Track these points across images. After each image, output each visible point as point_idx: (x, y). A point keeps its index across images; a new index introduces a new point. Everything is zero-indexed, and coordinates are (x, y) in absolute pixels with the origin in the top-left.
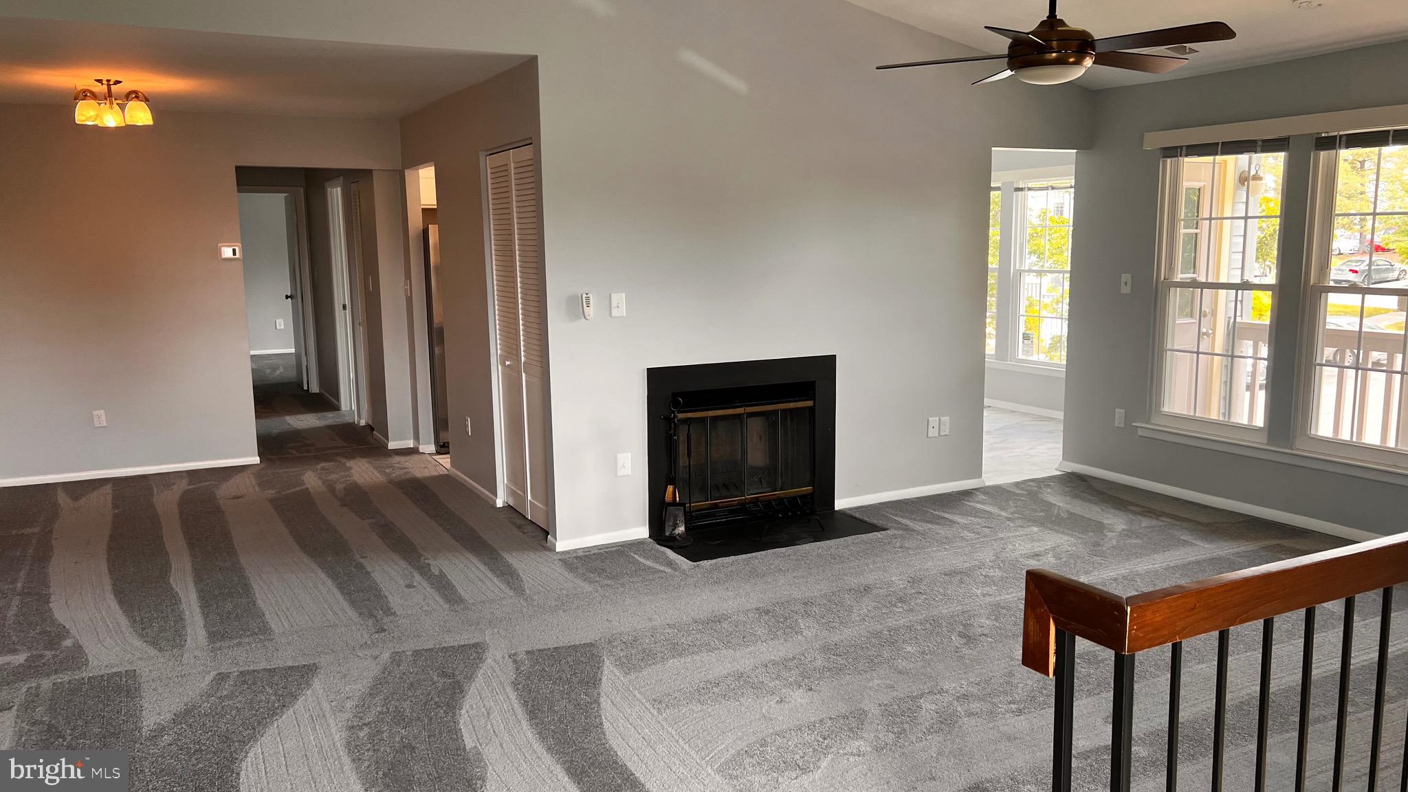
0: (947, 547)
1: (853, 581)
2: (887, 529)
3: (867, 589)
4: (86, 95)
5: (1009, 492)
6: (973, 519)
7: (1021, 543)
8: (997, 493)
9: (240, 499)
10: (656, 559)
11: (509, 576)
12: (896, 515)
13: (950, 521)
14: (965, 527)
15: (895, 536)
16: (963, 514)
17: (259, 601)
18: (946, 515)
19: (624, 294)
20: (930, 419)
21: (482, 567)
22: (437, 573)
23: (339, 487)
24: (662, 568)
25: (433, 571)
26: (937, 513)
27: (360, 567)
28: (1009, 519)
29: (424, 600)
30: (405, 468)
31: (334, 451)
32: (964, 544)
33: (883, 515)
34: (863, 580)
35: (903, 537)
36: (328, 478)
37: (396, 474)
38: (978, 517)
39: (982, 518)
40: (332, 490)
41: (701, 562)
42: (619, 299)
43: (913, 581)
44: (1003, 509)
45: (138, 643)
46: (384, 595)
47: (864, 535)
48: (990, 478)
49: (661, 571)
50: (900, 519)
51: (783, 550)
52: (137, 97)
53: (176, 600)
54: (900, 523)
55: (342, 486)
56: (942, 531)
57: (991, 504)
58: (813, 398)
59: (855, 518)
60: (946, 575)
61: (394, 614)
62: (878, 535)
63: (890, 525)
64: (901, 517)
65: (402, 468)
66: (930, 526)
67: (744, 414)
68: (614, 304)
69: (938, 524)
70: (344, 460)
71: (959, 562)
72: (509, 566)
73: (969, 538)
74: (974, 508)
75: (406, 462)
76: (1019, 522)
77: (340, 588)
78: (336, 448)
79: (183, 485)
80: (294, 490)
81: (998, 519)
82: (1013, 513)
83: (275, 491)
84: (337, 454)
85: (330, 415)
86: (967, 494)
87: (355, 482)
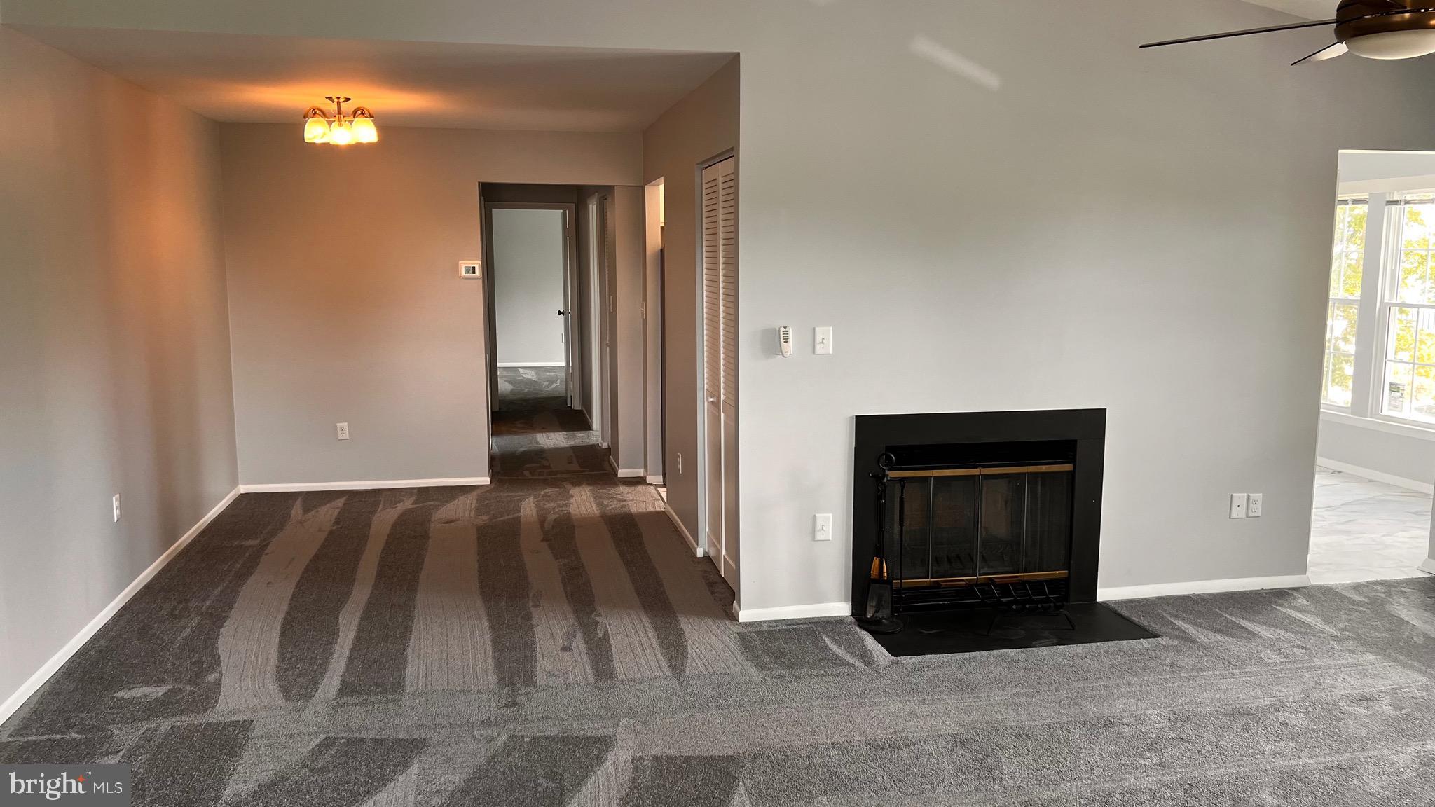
0: (1236, 671)
1: (1092, 709)
2: (1156, 636)
3: (1109, 724)
4: (315, 113)
5: (1343, 597)
6: (1282, 632)
7: (1347, 677)
8: (1325, 598)
9: (453, 524)
10: (849, 647)
11: (675, 649)
12: (1176, 617)
13: (1250, 632)
14: (1269, 645)
15: (1166, 648)
16: (1268, 624)
17: (410, 651)
18: (1246, 624)
19: (831, 328)
20: (1234, 495)
21: (651, 633)
22: (601, 634)
23: (552, 517)
24: (851, 660)
25: (599, 632)
26: (1233, 619)
27: (528, 617)
28: (1335, 638)
29: (573, 668)
30: (625, 501)
31: (564, 476)
32: (1262, 670)
33: (1159, 614)
34: (1106, 710)
35: (1177, 650)
36: (546, 506)
37: (613, 506)
38: (1291, 631)
39: (1297, 632)
40: (542, 522)
41: (903, 658)
42: (826, 335)
43: (1177, 719)
44: (1328, 621)
45: (272, 687)
46: (535, 657)
47: (1124, 642)
48: (1320, 573)
49: (850, 665)
50: (1180, 624)
51: (1012, 652)
52: (363, 114)
53: (333, 639)
54: (1179, 629)
55: (554, 517)
56: (1237, 647)
57: (1313, 613)
58: (1073, 461)
59: (1120, 615)
60: (1225, 715)
61: (534, 684)
62: (1144, 643)
63: (1164, 630)
64: (1183, 620)
65: (620, 500)
66: (1219, 637)
67: (978, 476)
68: (818, 339)
69: (1230, 635)
70: (569, 486)
71: (1249, 698)
72: (680, 634)
73: (1271, 661)
74: (1288, 617)
75: (628, 493)
76: (1350, 645)
77: (495, 642)
78: (568, 472)
79: (408, 504)
80: (506, 517)
81: (1319, 637)
82: (1344, 629)
83: (488, 517)
84: (565, 480)
85: (579, 434)
86: (1282, 594)
87: (569, 513)
